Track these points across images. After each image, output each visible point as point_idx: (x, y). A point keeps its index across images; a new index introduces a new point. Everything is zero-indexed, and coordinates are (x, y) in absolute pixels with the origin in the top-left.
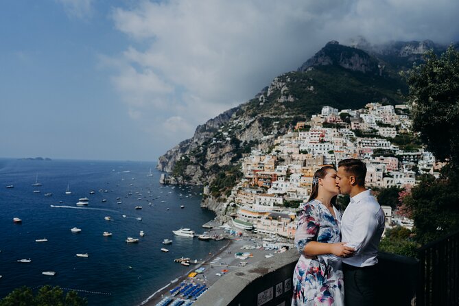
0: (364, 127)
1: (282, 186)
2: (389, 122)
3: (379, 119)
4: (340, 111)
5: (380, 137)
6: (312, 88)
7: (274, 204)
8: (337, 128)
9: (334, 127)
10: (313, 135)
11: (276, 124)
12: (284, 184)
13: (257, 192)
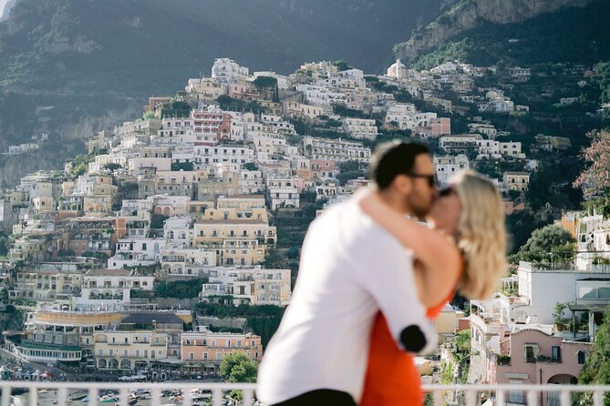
0: (311, 113)
1: (145, 247)
2: (358, 106)
3: (338, 97)
4: (251, 73)
5: (347, 137)
6: (137, 22)
7: (133, 294)
8: (255, 113)
9: (247, 110)
10: (202, 127)
11: (44, 113)
12: (150, 243)
13: (79, 267)
